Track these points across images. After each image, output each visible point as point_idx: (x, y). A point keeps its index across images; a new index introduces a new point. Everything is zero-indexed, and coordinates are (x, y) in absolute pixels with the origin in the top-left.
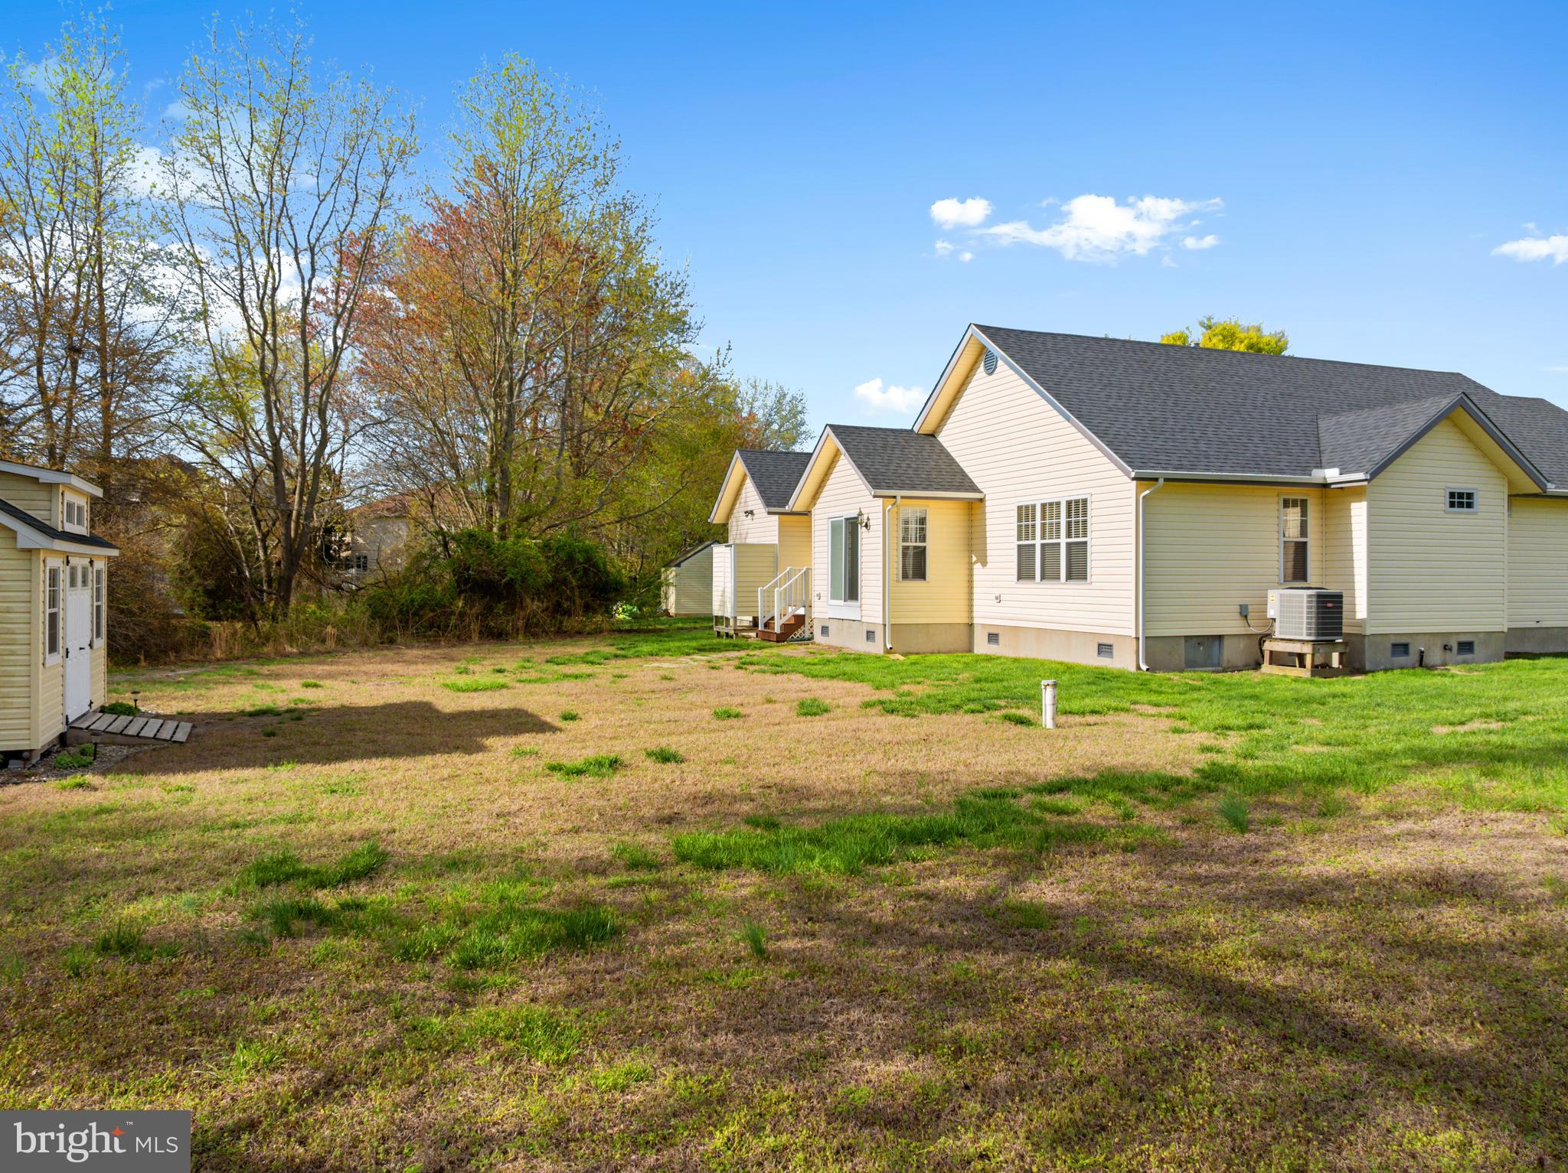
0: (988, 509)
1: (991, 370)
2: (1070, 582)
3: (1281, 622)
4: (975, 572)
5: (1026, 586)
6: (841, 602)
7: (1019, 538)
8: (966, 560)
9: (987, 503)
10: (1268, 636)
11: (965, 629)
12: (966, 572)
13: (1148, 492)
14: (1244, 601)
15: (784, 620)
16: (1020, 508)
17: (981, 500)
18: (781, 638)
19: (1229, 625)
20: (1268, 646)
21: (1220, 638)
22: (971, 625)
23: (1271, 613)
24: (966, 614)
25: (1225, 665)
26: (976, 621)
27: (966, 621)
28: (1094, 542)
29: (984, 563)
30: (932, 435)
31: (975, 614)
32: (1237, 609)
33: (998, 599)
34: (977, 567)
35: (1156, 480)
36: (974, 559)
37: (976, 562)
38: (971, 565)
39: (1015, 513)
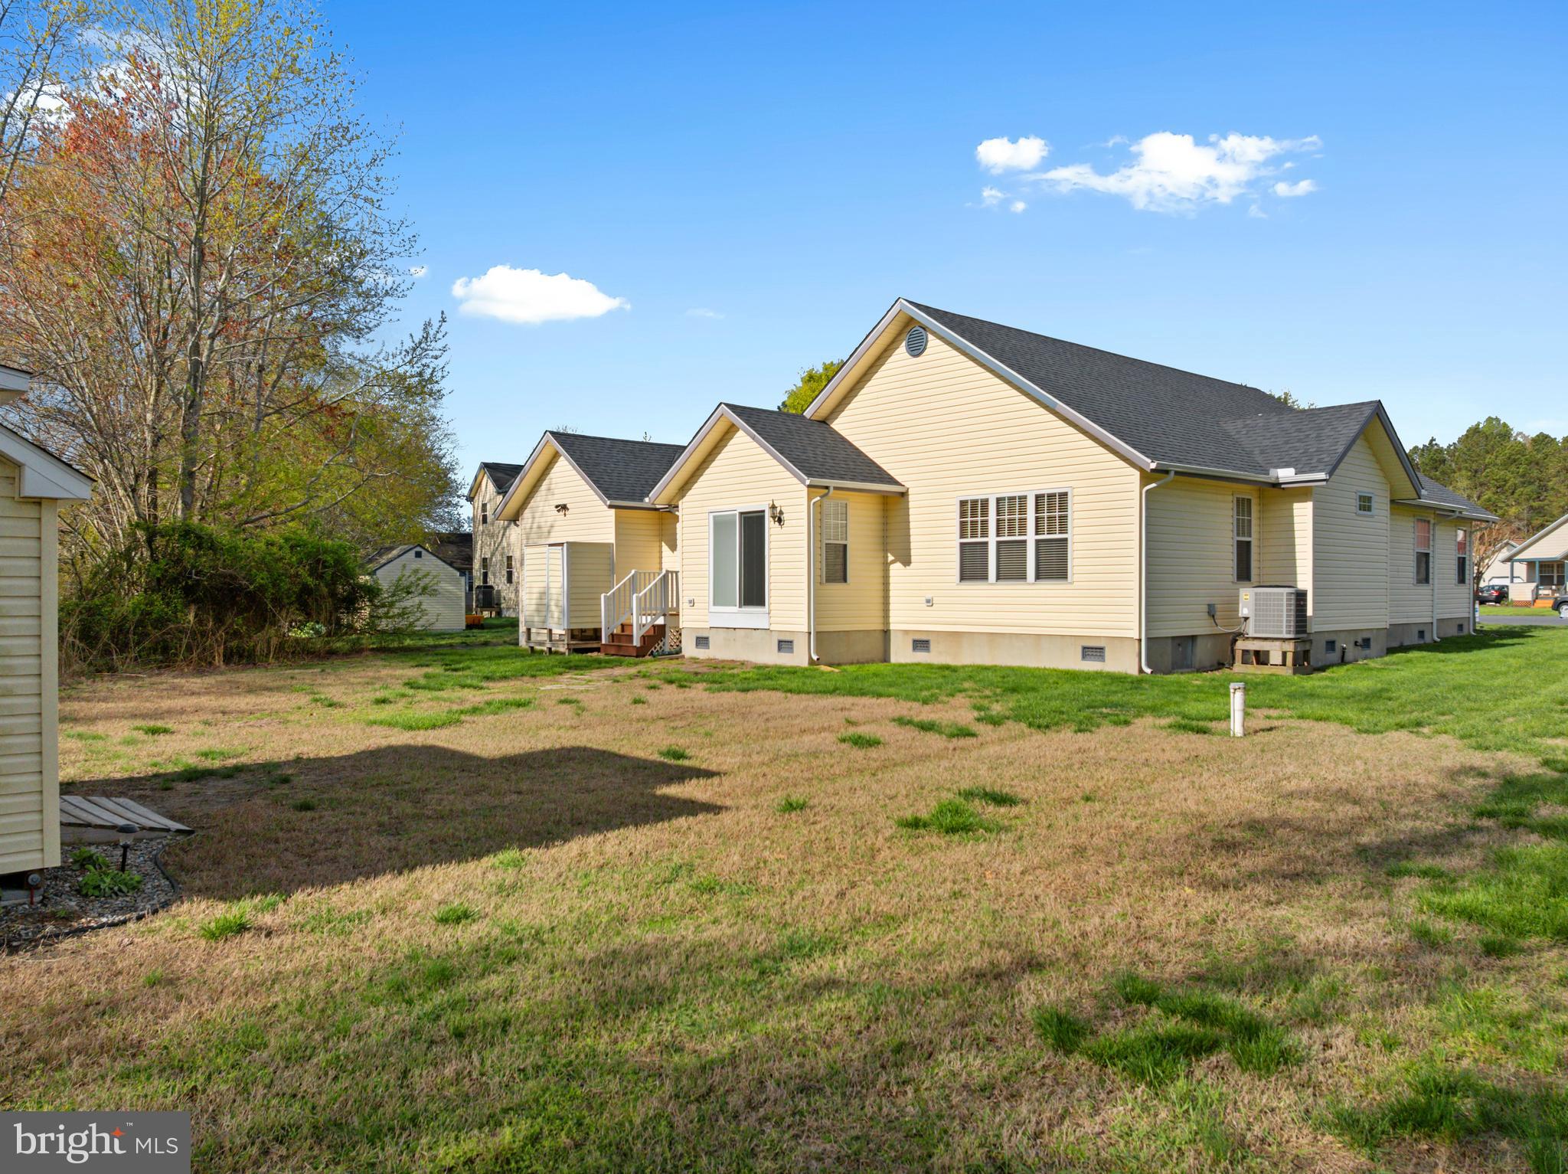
0: (911, 505)
1: (917, 349)
2: (1039, 582)
3: (1256, 621)
4: (892, 573)
5: (974, 588)
6: (736, 609)
7: (963, 535)
8: (881, 560)
9: (911, 498)
10: (1240, 635)
11: (879, 637)
12: (880, 574)
13: (1153, 485)
14: (1214, 600)
15: (643, 631)
16: (963, 503)
17: (904, 495)
18: (641, 653)
19: (1197, 625)
20: (1241, 645)
21: (1193, 638)
22: (886, 633)
23: (1244, 611)
24: (880, 620)
25: (1197, 665)
26: (892, 627)
27: (880, 627)
28: (1077, 538)
29: (907, 562)
30: (824, 422)
31: (891, 620)
32: (1205, 608)
33: (929, 602)
34: (896, 569)
35: (1167, 472)
36: (891, 558)
37: (893, 562)
38: (886, 566)
39: (957, 508)
